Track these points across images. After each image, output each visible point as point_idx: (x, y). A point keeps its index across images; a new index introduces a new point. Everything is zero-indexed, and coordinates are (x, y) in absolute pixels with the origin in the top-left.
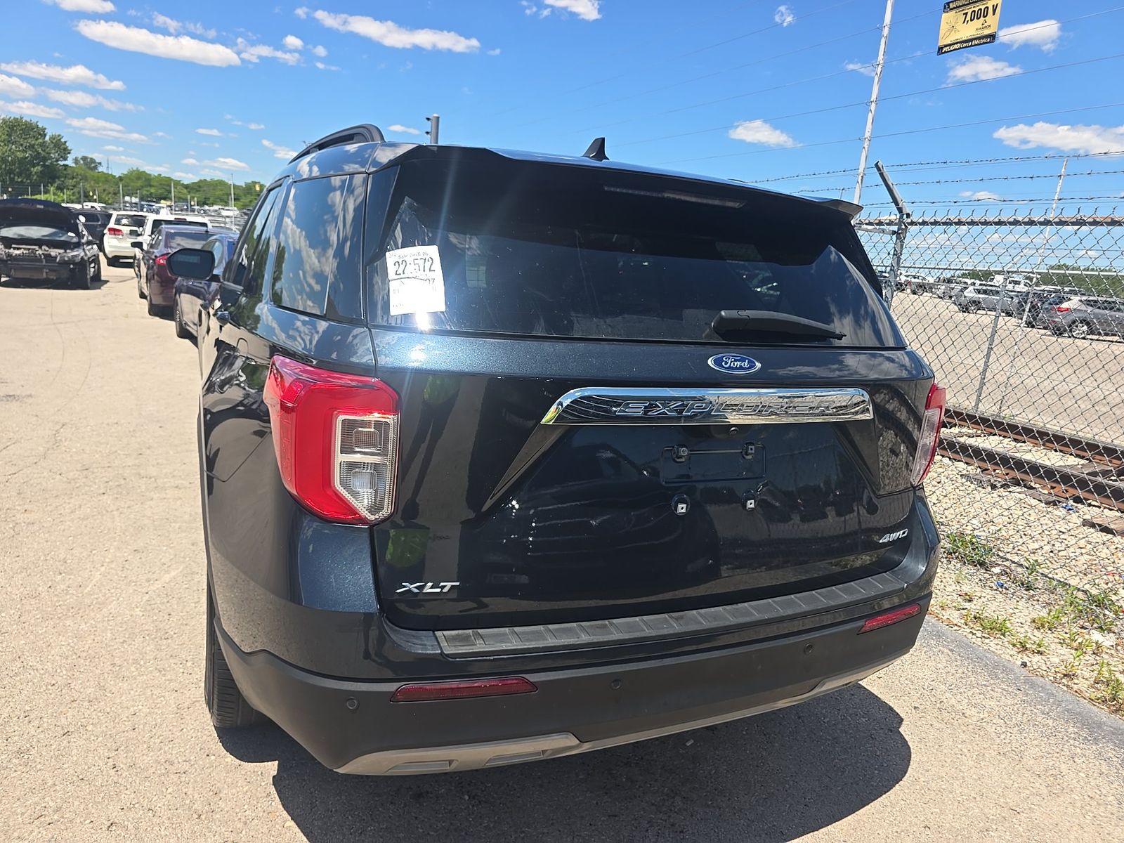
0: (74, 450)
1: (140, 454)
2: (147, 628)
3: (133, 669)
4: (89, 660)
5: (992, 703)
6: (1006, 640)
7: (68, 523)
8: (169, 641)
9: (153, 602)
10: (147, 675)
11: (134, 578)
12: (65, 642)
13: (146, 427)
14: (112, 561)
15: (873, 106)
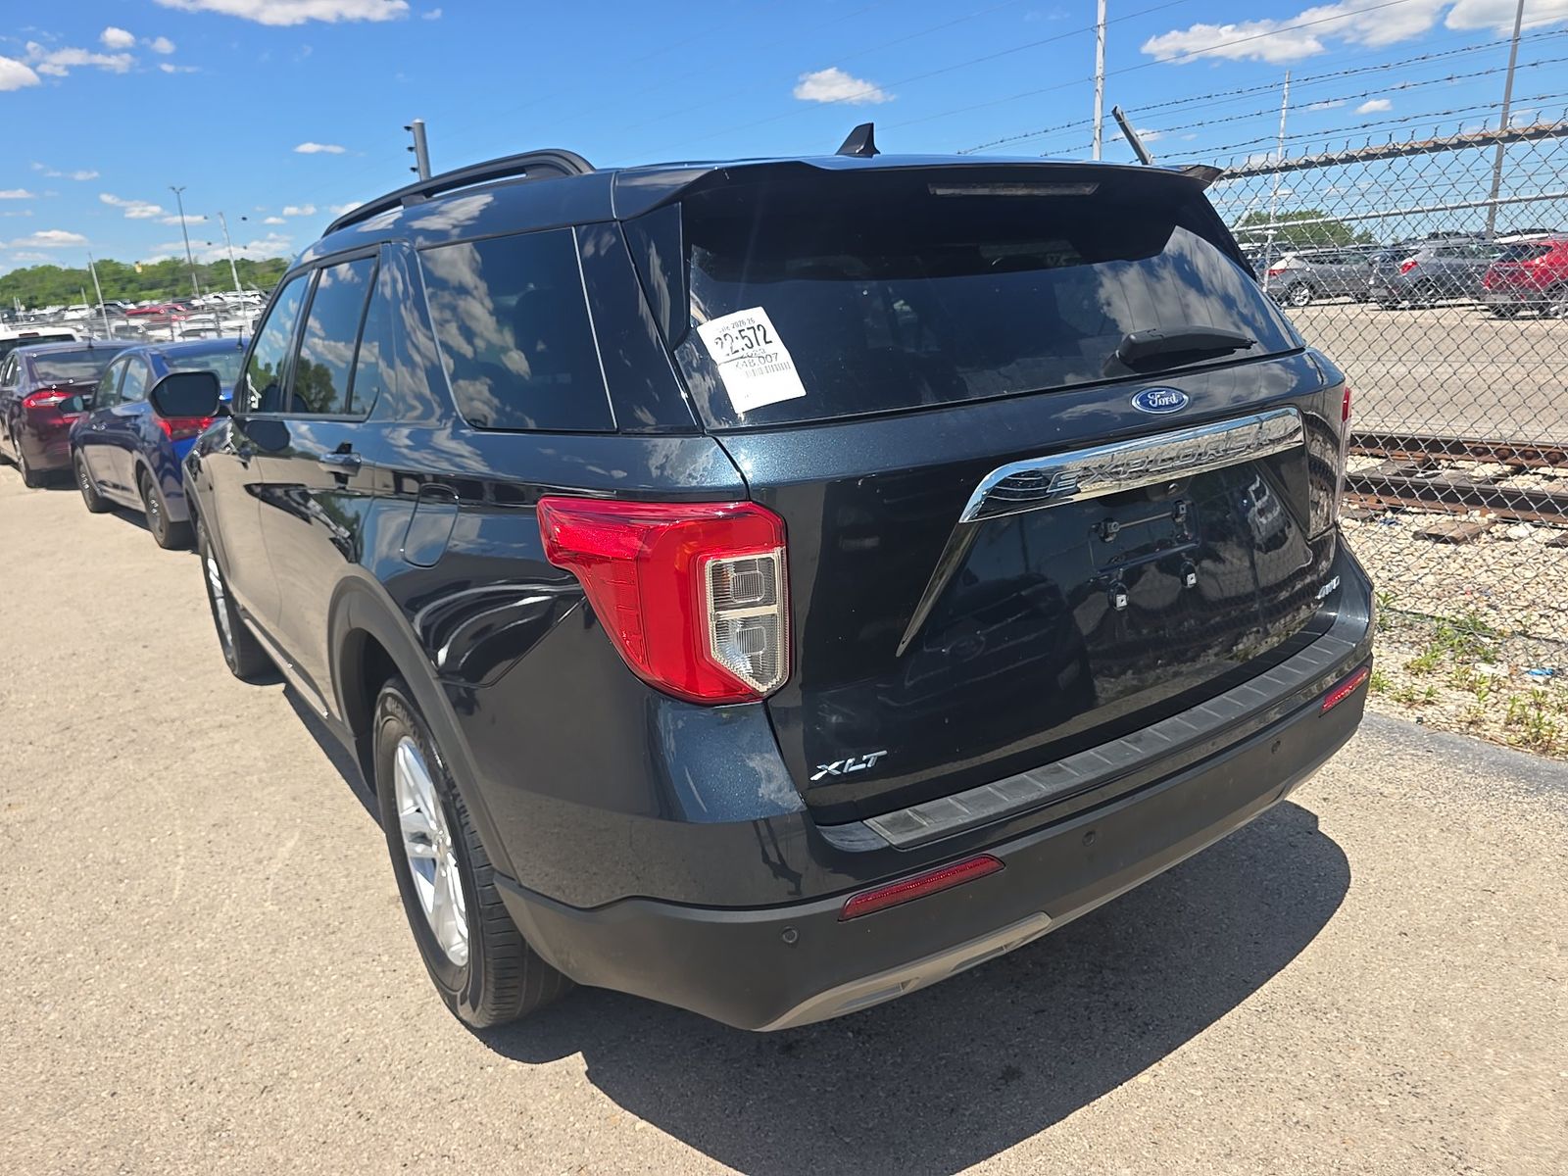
0: (31, 705)
1: (137, 691)
2: (295, 925)
3: (310, 984)
4: (238, 986)
5: (1407, 774)
6: (1386, 696)
7: (87, 809)
8: (339, 935)
9: (284, 889)
10: (334, 987)
11: (236, 863)
12: (186, 970)
13: (122, 651)
14: (190, 847)
15: (1102, 32)
